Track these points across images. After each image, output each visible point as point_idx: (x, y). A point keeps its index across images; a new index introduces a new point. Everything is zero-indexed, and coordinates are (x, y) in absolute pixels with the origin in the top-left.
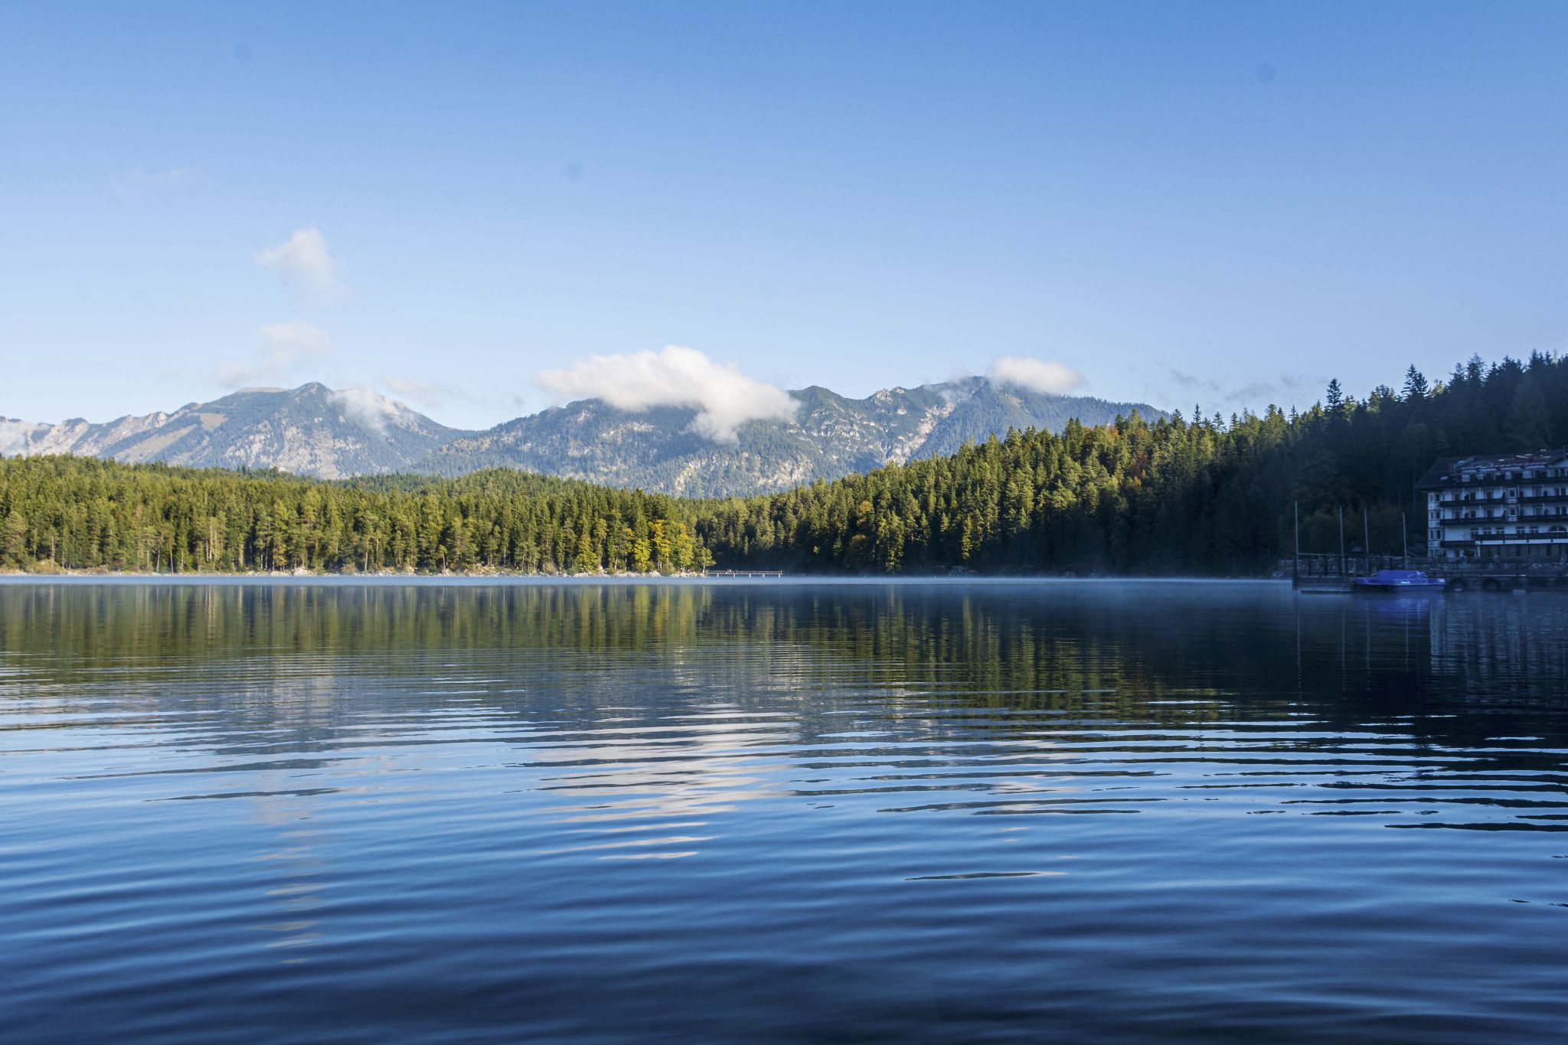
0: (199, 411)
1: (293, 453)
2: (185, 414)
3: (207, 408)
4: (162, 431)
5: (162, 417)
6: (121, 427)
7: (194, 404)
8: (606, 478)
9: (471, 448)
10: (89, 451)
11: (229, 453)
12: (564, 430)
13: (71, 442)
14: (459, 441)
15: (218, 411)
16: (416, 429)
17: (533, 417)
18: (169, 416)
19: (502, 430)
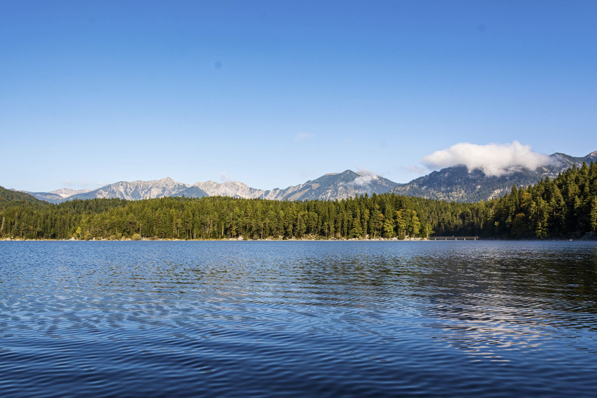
0: (311, 183)
1: (341, 196)
2: (307, 184)
3: (314, 182)
4: (300, 191)
5: (301, 186)
6: (289, 190)
7: (310, 181)
8: (457, 199)
9: (402, 190)
10: (280, 199)
11: (320, 197)
12: (439, 180)
13: (275, 196)
14: (398, 187)
15: (317, 183)
16: (384, 184)
17: (426, 176)
18: (303, 185)
19: (414, 182)
